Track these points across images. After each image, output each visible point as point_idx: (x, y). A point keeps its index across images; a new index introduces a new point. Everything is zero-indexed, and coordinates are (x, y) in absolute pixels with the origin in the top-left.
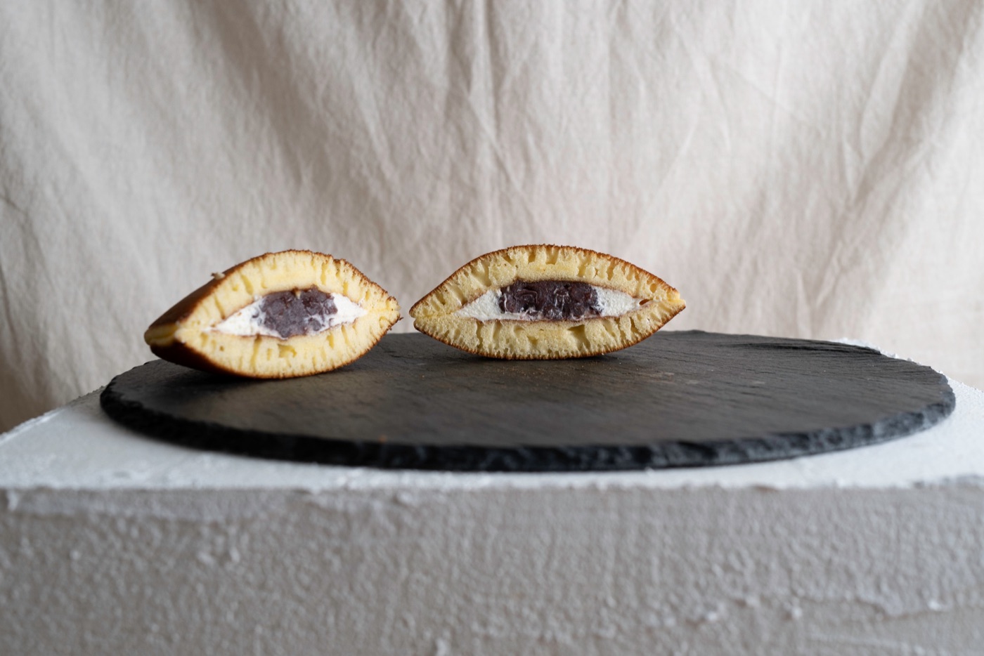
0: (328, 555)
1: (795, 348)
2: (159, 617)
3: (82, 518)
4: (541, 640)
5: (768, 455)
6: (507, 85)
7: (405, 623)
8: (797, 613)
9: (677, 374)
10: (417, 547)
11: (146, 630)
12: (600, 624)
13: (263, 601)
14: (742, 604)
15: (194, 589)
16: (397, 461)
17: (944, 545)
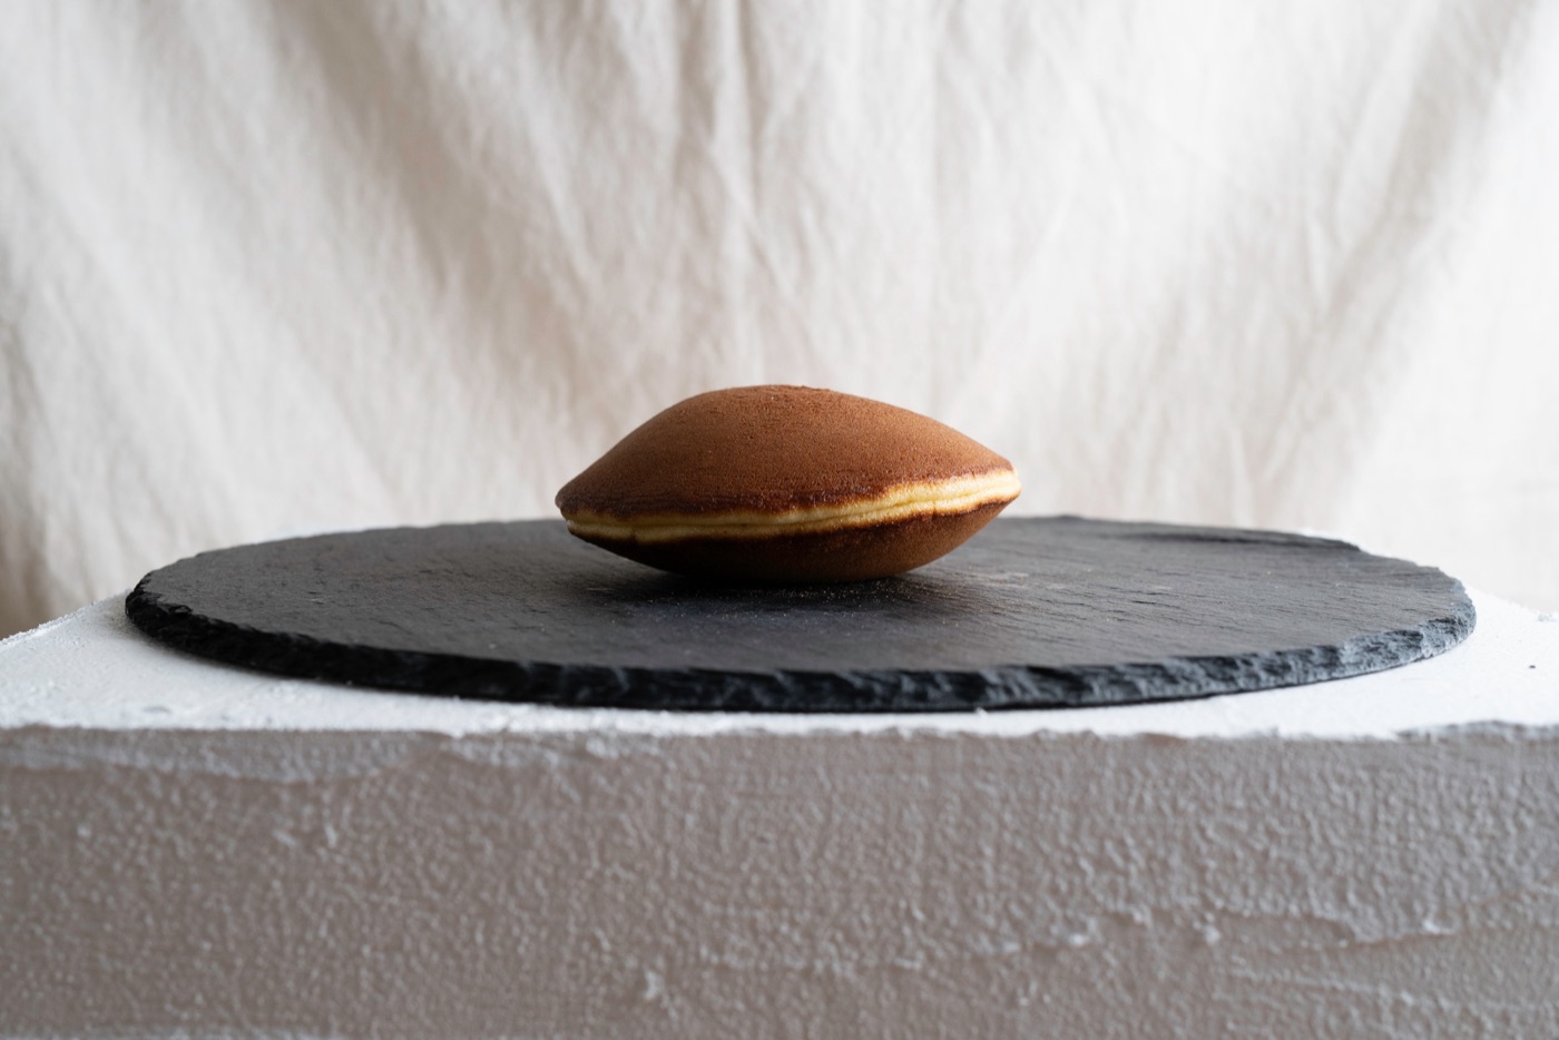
0: (475, 836)
1: (1224, 541)
2: (212, 929)
3: (94, 774)
4: (807, 973)
5: (1169, 691)
6: (771, 129)
7: (596, 944)
8: (1213, 935)
9: (1033, 575)
10: (615, 824)
11: (193, 951)
12: (900, 951)
13: (375, 907)
14: (1123, 921)
15: (268, 887)
16: (584, 693)
17: (1447, 833)
